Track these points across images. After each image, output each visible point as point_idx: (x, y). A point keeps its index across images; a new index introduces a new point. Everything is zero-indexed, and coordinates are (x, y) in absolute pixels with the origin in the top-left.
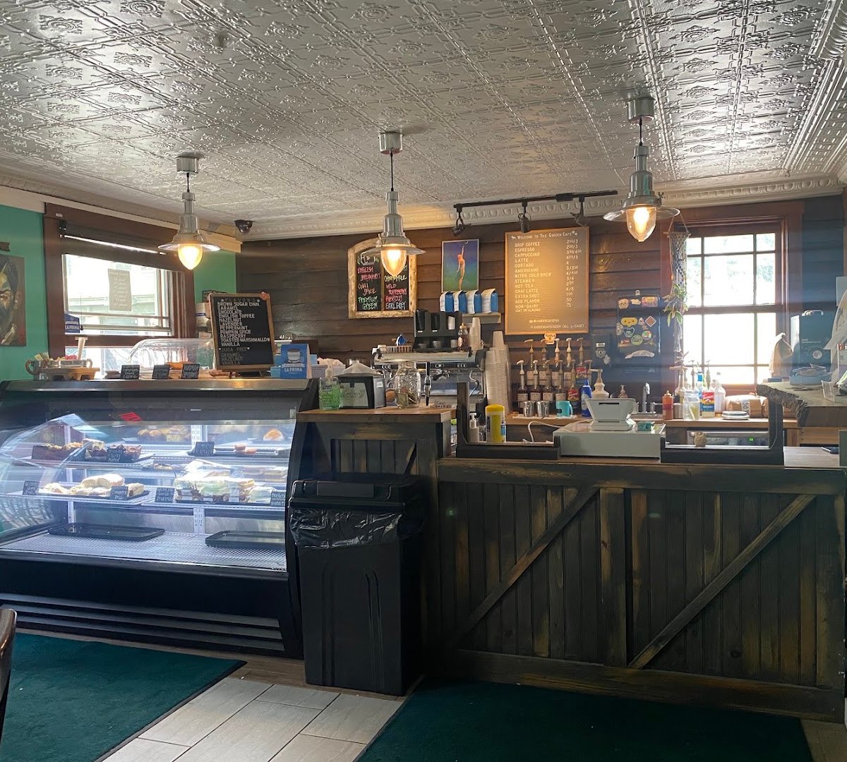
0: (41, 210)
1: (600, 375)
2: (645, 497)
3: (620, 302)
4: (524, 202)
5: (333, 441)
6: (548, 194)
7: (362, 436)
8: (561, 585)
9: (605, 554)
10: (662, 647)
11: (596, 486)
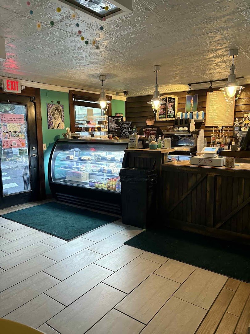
0: (68, 92)
1: (234, 140)
2: (221, 178)
3: (244, 115)
4: (211, 82)
5: (134, 158)
6: (219, 79)
7: (142, 157)
8: (195, 202)
9: (208, 194)
10: (223, 223)
11: (207, 174)
